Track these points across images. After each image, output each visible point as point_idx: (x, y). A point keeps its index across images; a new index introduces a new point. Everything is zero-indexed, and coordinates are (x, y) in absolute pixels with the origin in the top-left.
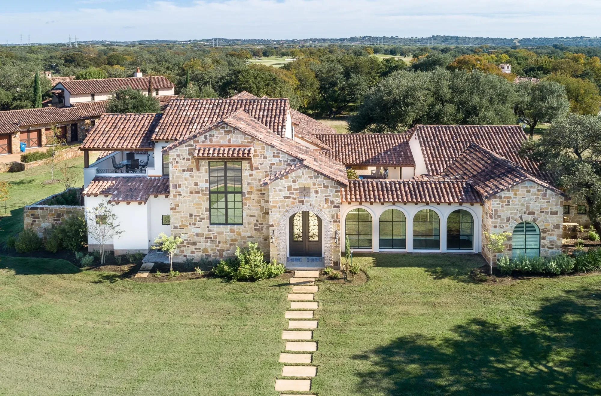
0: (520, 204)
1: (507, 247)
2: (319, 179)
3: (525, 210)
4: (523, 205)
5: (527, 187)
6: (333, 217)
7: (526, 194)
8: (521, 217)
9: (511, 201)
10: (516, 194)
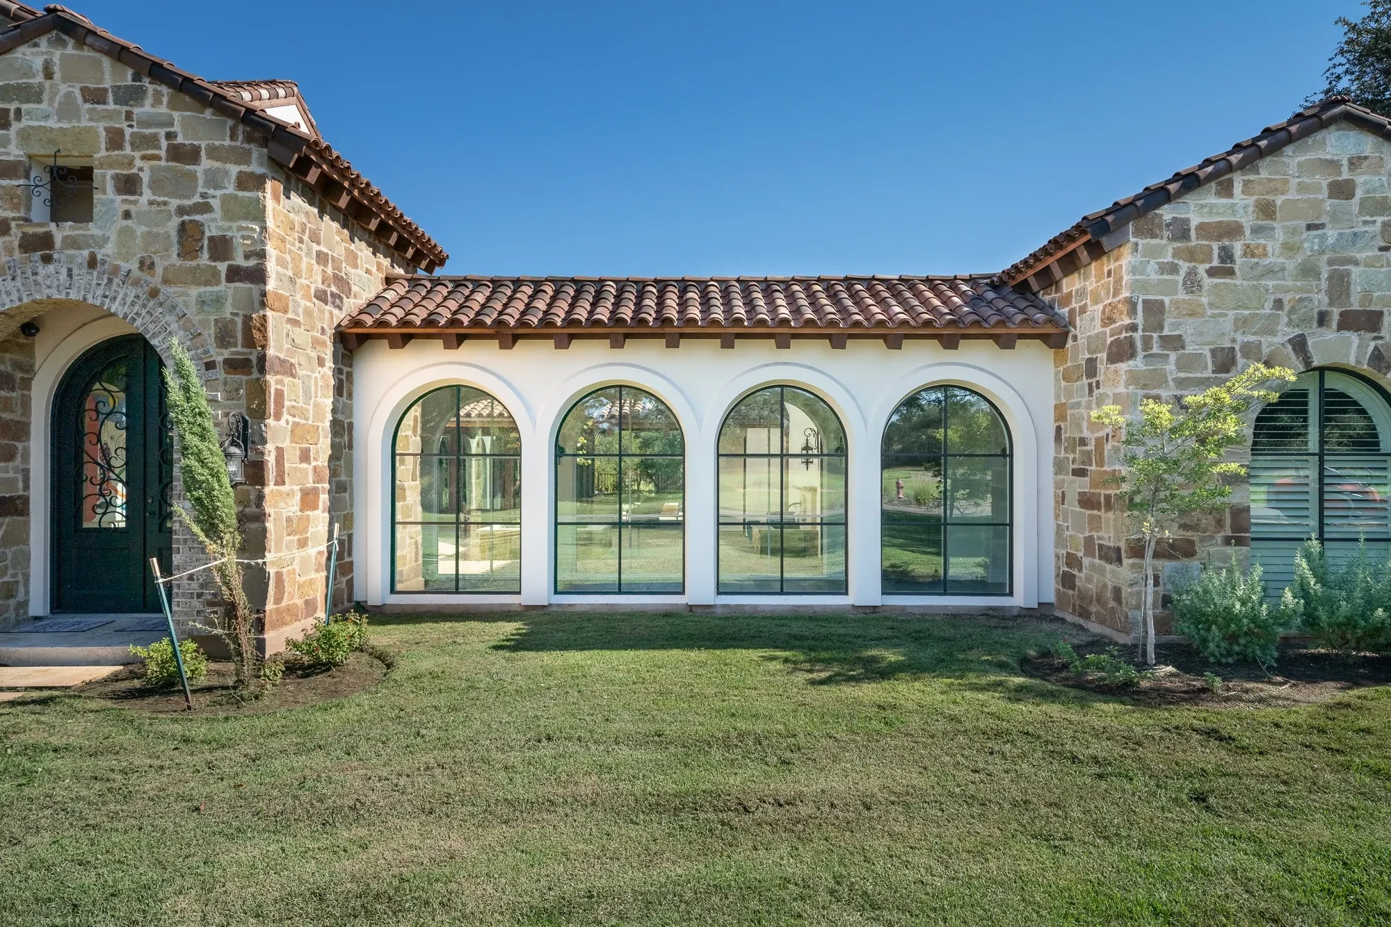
0: (1291, 264)
1: (1220, 523)
2: (146, 109)
3: (1320, 300)
4: (1309, 271)
5: (1333, 165)
6: (224, 338)
7: (1329, 205)
8: (1299, 344)
9: (1238, 248)
10: (1267, 210)
